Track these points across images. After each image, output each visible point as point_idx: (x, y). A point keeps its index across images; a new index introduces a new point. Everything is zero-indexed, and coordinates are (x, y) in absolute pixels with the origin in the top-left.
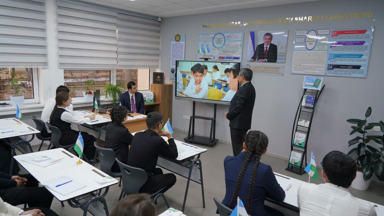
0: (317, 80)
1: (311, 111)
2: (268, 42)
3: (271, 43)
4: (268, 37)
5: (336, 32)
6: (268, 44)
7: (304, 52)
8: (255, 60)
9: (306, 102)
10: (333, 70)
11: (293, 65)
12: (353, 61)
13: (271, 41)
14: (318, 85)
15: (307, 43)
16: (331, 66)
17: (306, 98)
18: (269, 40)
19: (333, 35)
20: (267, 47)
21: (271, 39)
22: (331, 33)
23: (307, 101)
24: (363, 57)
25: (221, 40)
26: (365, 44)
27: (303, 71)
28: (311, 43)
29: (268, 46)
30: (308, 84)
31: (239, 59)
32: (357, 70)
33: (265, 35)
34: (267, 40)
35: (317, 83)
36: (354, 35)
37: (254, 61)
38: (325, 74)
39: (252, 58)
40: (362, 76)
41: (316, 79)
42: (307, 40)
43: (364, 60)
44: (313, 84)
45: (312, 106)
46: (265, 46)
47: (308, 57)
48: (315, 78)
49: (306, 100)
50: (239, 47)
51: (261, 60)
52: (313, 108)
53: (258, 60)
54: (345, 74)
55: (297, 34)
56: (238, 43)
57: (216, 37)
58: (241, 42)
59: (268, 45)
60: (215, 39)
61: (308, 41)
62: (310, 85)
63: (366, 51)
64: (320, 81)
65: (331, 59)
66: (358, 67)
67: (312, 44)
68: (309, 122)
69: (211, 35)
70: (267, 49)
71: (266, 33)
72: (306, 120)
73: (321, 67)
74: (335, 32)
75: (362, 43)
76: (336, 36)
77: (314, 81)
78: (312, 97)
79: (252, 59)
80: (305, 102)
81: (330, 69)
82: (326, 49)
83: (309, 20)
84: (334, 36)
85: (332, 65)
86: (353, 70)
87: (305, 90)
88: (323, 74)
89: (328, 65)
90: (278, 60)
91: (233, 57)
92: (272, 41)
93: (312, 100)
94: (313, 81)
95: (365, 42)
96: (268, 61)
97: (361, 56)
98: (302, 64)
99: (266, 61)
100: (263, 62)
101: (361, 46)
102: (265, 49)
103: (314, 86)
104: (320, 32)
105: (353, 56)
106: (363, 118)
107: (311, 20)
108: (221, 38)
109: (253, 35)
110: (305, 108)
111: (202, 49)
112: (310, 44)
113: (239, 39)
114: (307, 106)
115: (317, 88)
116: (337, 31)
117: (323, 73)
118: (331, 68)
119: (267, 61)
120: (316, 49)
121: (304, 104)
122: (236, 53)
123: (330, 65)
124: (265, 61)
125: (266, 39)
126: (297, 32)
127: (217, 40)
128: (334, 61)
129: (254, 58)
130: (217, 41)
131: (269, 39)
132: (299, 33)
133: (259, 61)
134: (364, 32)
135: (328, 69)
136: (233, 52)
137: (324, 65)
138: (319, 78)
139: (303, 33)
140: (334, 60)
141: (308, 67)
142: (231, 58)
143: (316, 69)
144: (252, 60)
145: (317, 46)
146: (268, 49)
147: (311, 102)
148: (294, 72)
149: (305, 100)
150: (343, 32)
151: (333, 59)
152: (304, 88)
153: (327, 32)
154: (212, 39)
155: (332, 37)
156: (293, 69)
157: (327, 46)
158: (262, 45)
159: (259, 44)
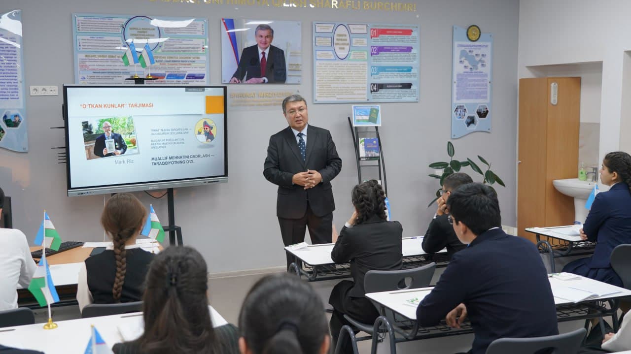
0: (372, 110)
1: (375, 163)
2: (266, 43)
3: (271, 45)
4: (264, 33)
5: (375, 31)
6: (266, 46)
7: (332, 62)
8: (242, 79)
9: (367, 149)
10: (378, 92)
11: (317, 88)
12: (401, 76)
13: (271, 41)
14: (376, 119)
15: (337, 47)
16: (375, 86)
17: (363, 143)
18: (268, 40)
19: (372, 35)
20: (263, 53)
21: (271, 35)
22: (369, 30)
23: (368, 146)
24: (413, 71)
26: (413, 51)
27: (335, 97)
28: (342, 46)
29: (267, 52)
30: (360, 118)
31: (202, 78)
32: (408, 90)
33: (258, 27)
34: (264, 38)
35: (374, 116)
36: (399, 37)
37: (239, 82)
38: (368, 100)
39: (234, 76)
40: (413, 99)
41: (371, 108)
42: (336, 41)
43: (415, 75)
44: (367, 118)
45: (377, 155)
46: (260, 51)
47: (340, 73)
48: (368, 107)
49: (365, 145)
50: (200, 52)
51: (253, 79)
52: (380, 158)
53: (247, 80)
54: (394, 98)
55: (318, 30)
56: (196, 41)
57: (130, 25)
58: (204, 40)
59: (266, 48)
60: (131, 29)
61: (337, 44)
62: (363, 120)
63: (415, 62)
64: (377, 111)
65: (374, 74)
66: (408, 86)
67: (343, 48)
69: (114, 20)
70: (264, 57)
73: (361, 89)
74: (374, 29)
75: (409, 49)
76: (377, 37)
77: (369, 113)
78: (373, 140)
79: (235, 79)
80: (364, 149)
81: (374, 91)
82: (366, 56)
83: (334, 6)
84: (374, 36)
85: (377, 84)
86: (404, 90)
87: (357, 128)
88: (365, 100)
89: (371, 84)
90: (289, 80)
91: (187, 74)
92: (273, 41)
93: (374, 144)
94: (366, 111)
95: (412, 48)
96: (269, 82)
97: (409, 69)
98: (333, 85)
99: (264, 80)
100: (258, 83)
101: (409, 53)
102: (261, 56)
103: (370, 120)
104: (354, 29)
105: (401, 70)
107: (337, 7)
109: (230, 25)
110: (366, 160)
112: (341, 48)
113: (200, 34)
114: (370, 156)
115: (375, 123)
116: (376, 29)
117: (364, 98)
118: (375, 89)
119: (267, 80)
120: (351, 57)
121: (363, 153)
122: (193, 64)
123: (374, 84)
124: (264, 82)
125: (261, 36)
126: (319, 26)
127: (135, 32)
128: (379, 78)
129: (239, 76)
130: (135, 35)
131: (267, 37)
132: (321, 29)
133: (249, 81)
134: (408, 32)
135: (371, 92)
136: (186, 62)
137: (365, 85)
138: (374, 106)
139: (328, 29)
140: (378, 76)
141: (342, 89)
142: (182, 77)
143: (354, 92)
144: (235, 81)
145: (353, 53)
146: (266, 56)
147: (375, 148)
148: (319, 100)
149: (364, 147)
150: (383, 32)
151: (376, 74)
152: (354, 125)
153: (363, 29)
154: (121, 30)
155: (371, 38)
156: (317, 95)
157: (366, 53)
158: (254, 49)
159: (246, 46)
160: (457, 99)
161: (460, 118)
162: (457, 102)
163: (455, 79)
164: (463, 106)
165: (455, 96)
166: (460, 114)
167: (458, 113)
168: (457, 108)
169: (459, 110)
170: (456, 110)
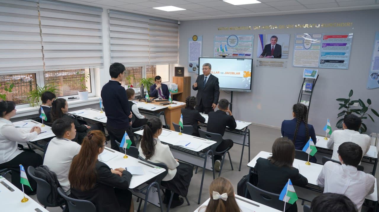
0: (313, 71)
1: (310, 94)
2: (274, 43)
4: (274, 39)
5: (326, 37)
7: (302, 50)
8: (264, 56)
9: (306, 88)
11: (294, 60)
12: (338, 57)
13: (276, 42)
15: (305, 44)
16: (323, 61)
18: (275, 42)
20: (273, 47)
21: (276, 40)
22: (323, 37)
23: (307, 86)
24: (346, 55)
25: (235, 40)
26: (347, 45)
27: (302, 64)
28: (308, 44)
29: (274, 46)
30: (307, 74)
31: (250, 55)
32: (342, 64)
35: (314, 74)
36: (339, 39)
38: (319, 67)
39: (261, 55)
40: (345, 68)
42: (305, 42)
43: (347, 57)
44: (310, 74)
45: (311, 91)
46: (272, 46)
47: (306, 55)
48: (312, 70)
49: (306, 86)
50: (250, 47)
51: (268, 56)
52: (312, 92)
53: (266, 56)
54: (333, 66)
55: (297, 37)
56: (249, 43)
57: (230, 38)
58: (252, 42)
59: (274, 45)
60: (229, 40)
62: (308, 75)
63: (348, 51)
64: (316, 72)
65: (323, 56)
66: (342, 62)
67: (308, 45)
68: (308, 102)
69: (225, 37)
70: (273, 48)
71: (272, 36)
72: (307, 101)
73: (315, 62)
74: (325, 36)
75: (345, 44)
76: (327, 39)
78: (310, 84)
79: (261, 56)
81: (322, 63)
82: (319, 48)
83: (306, 27)
84: (325, 39)
86: (339, 63)
87: (305, 78)
88: (317, 67)
90: (282, 57)
91: (245, 54)
92: (277, 42)
93: (310, 86)
94: (310, 72)
95: (347, 44)
96: (274, 58)
97: (344, 54)
98: (301, 60)
100: (270, 58)
101: (344, 46)
102: (272, 48)
103: (311, 76)
104: (315, 36)
105: (338, 54)
106: (347, 97)
107: (308, 27)
108: (235, 39)
109: (261, 37)
110: (305, 92)
111: (221, 48)
112: (307, 45)
113: (251, 40)
114: (307, 90)
115: (314, 77)
116: (327, 36)
119: (273, 57)
120: (312, 48)
121: (304, 89)
122: (247, 51)
124: (272, 58)
125: (273, 40)
127: (231, 40)
129: (263, 55)
131: (275, 40)
132: (299, 36)
133: (267, 57)
134: (346, 36)
136: (245, 50)
137: (318, 60)
138: (315, 70)
139: (302, 36)
140: (325, 56)
141: (306, 61)
142: (244, 55)
143: (312, 63)
145: (312, 46)
146: (274, 48)
147: (310, 88)
148: (295, 65)
150: (331, 37)
151: (324, 56)
152: (304, 77)
153: (320, 36)
154: (227, 40)
155: (324, 39)
156: (294, 63)
157: (319, 46)
158: (270, 45)
159: (267, 44)
160: (373, 69)
161: (374, 79)
162: (373, 71)
163: (374, 59)
164: (377, 73)
165: (372, 68)
166: (374, 77)
167: (373, 77)
168: (372, 74)
169: (374, 75)
170: (372, 75)
